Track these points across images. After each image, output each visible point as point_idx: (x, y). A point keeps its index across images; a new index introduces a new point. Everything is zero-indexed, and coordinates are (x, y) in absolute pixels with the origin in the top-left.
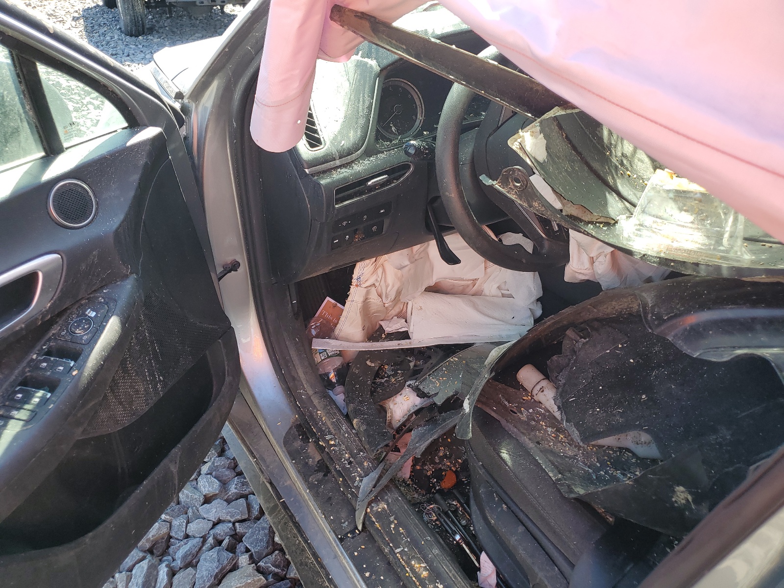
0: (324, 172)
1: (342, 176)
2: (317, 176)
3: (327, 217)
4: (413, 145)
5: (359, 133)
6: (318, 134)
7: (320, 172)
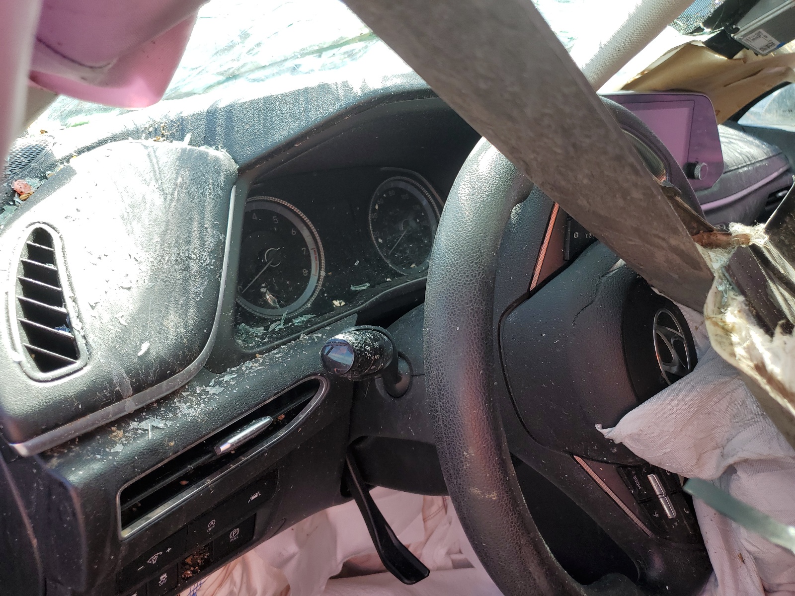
0: (86, 438)
1: (141, 443)
2: (62, 455)
3: (93, 575)
4: (344, 343)
5: (192, 318)
6: (69, 326)
7: (72, 441)
